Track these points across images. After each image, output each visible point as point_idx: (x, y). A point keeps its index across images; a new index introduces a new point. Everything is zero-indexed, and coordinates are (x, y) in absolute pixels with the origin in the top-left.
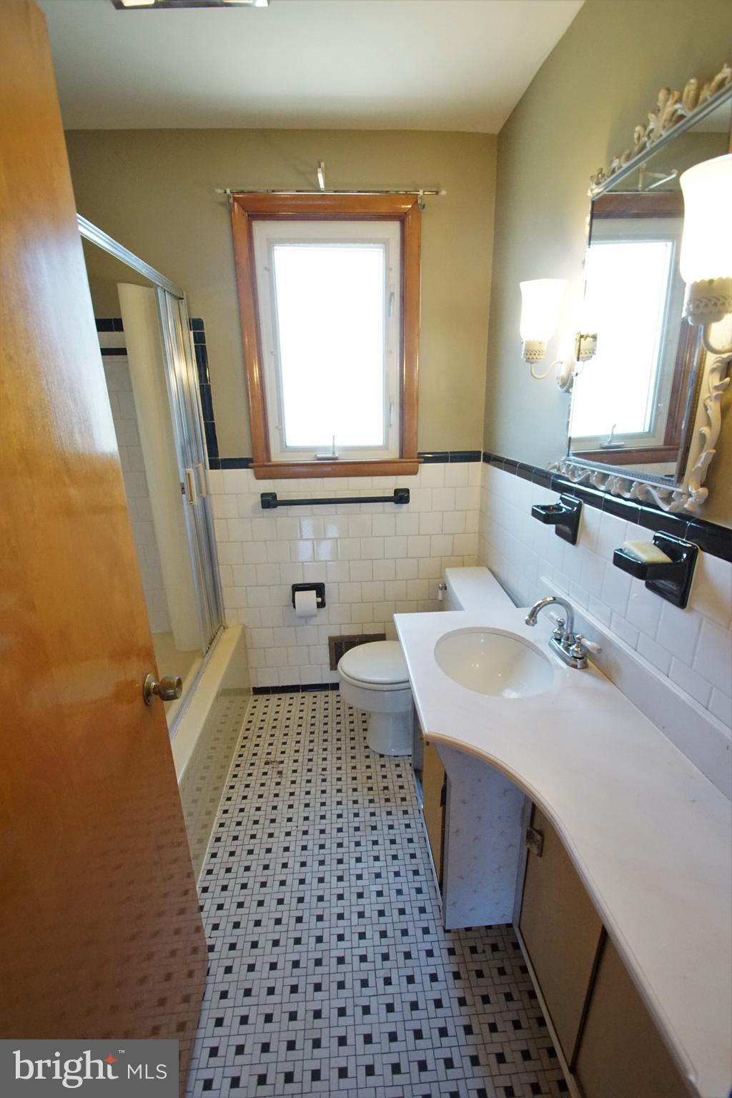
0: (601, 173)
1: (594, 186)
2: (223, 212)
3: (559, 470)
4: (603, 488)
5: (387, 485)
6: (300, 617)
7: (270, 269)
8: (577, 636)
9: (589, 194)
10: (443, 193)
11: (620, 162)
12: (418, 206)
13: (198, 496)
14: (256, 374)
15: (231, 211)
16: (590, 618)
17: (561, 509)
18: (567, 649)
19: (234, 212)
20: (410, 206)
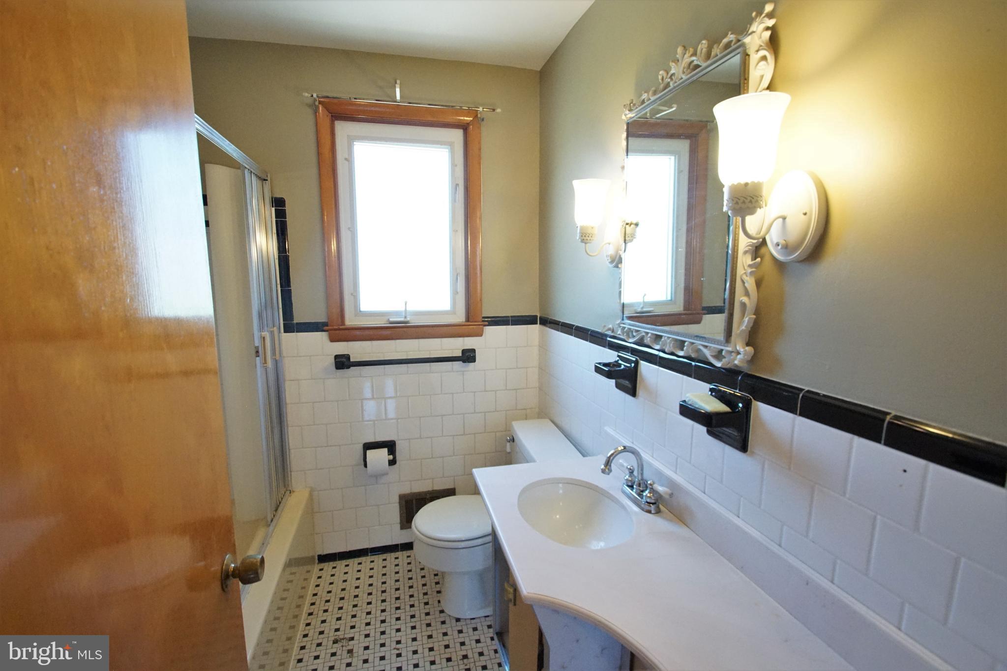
0: (632, 103)
1: (627, 112)
2: (310, 111)
3: (613, 331)
4: (658, 347)
5: (454, 346)
6: (371, 476)
7: (349, 160)
8: (649, 482)
9: (624, 117)
10: (499, 110)
11: (648, 95)
12: (478, 119)
13: (271, 358)
14: (334, 246)
15: (316, 112)
16: (657, 464)
17: (620, 365)
18: (639, 495)
19: (319, 113)
20: (472, 119)
